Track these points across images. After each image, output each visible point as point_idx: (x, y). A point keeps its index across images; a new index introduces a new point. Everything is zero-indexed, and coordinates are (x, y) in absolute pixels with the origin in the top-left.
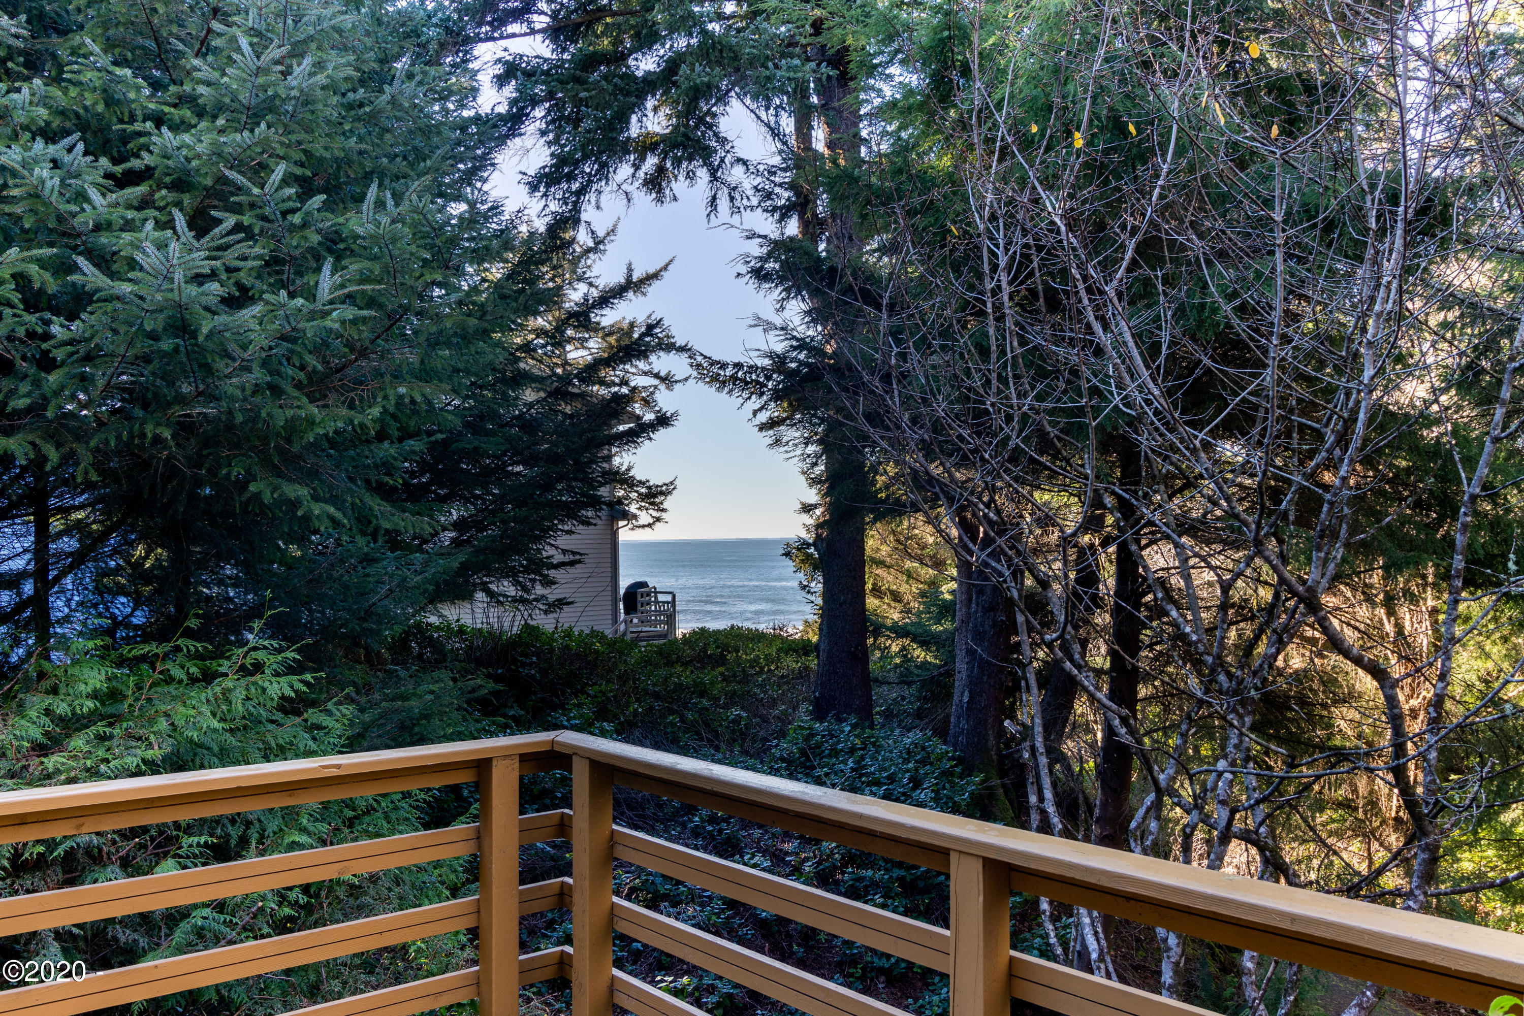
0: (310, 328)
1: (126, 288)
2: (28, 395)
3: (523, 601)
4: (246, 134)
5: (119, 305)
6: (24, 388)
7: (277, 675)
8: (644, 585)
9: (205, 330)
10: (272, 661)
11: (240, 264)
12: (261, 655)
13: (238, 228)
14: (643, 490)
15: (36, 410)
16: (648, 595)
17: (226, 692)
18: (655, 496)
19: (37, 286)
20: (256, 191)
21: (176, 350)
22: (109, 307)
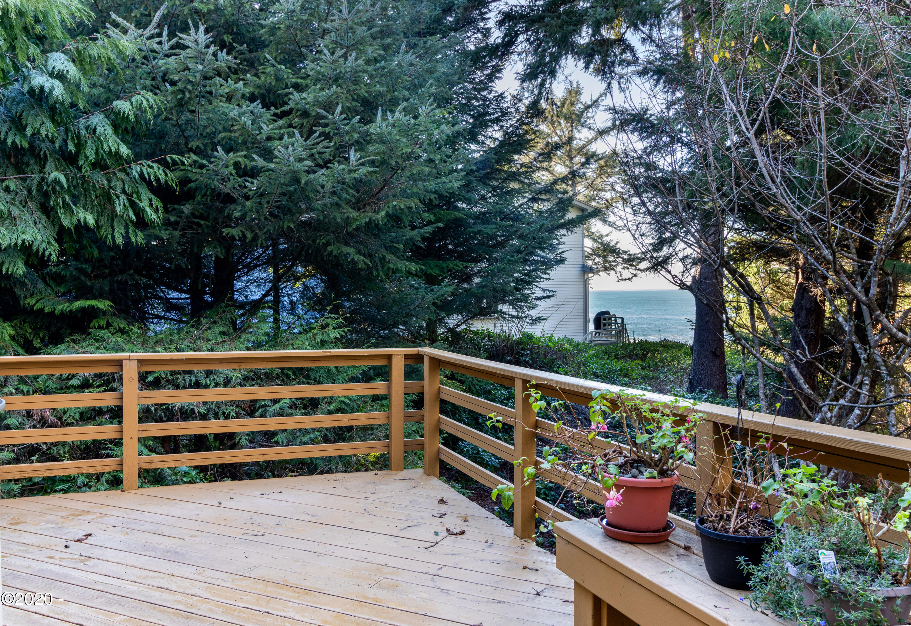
0: (347, 178)
1: (272, 166)
2: (240, 211)
3: (518, 317)
4: (327, 91)
5: (271, 173)
6: (239, 208)
7: (334, 328)
8: (607, 313)
9: (303, 182)
10: (332, 323)
11: (325, 150)
12: (329, 321)
13: (322, 134)
14: (626, 257)
15: (243, 217)
16: (610, 319)
17: (314, 335)
18: (633, 260)
19: (243, 166)
20: (330, 117)
21: (295, 190)
22: (267, 173)
